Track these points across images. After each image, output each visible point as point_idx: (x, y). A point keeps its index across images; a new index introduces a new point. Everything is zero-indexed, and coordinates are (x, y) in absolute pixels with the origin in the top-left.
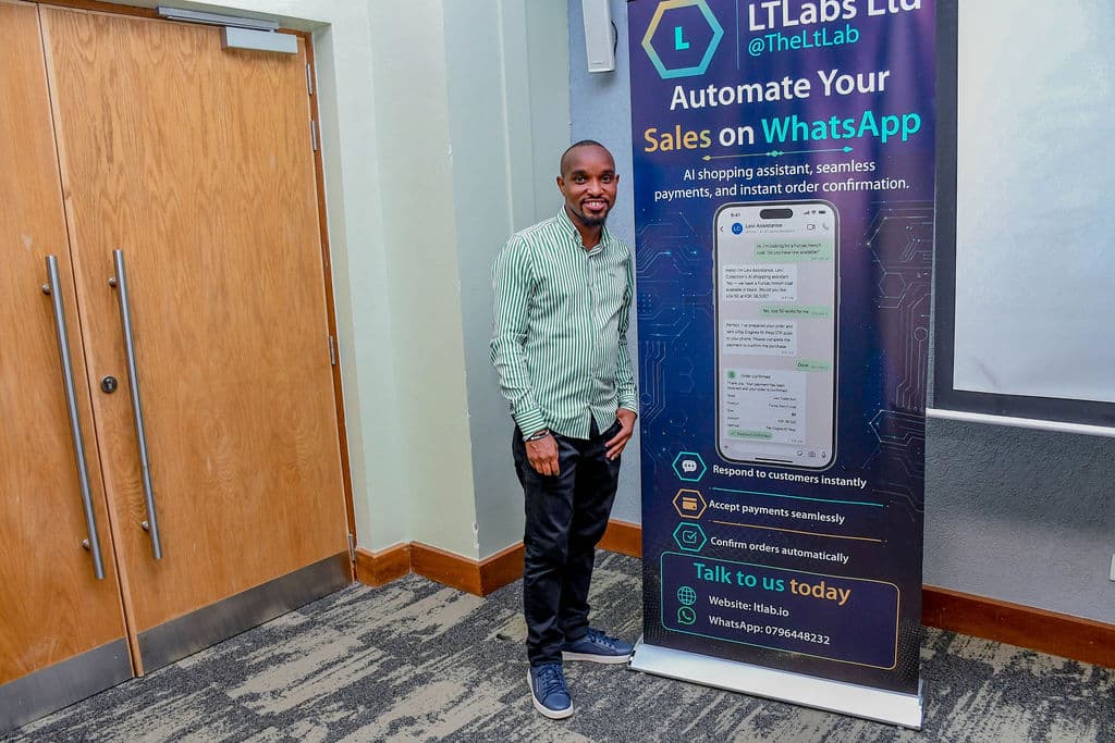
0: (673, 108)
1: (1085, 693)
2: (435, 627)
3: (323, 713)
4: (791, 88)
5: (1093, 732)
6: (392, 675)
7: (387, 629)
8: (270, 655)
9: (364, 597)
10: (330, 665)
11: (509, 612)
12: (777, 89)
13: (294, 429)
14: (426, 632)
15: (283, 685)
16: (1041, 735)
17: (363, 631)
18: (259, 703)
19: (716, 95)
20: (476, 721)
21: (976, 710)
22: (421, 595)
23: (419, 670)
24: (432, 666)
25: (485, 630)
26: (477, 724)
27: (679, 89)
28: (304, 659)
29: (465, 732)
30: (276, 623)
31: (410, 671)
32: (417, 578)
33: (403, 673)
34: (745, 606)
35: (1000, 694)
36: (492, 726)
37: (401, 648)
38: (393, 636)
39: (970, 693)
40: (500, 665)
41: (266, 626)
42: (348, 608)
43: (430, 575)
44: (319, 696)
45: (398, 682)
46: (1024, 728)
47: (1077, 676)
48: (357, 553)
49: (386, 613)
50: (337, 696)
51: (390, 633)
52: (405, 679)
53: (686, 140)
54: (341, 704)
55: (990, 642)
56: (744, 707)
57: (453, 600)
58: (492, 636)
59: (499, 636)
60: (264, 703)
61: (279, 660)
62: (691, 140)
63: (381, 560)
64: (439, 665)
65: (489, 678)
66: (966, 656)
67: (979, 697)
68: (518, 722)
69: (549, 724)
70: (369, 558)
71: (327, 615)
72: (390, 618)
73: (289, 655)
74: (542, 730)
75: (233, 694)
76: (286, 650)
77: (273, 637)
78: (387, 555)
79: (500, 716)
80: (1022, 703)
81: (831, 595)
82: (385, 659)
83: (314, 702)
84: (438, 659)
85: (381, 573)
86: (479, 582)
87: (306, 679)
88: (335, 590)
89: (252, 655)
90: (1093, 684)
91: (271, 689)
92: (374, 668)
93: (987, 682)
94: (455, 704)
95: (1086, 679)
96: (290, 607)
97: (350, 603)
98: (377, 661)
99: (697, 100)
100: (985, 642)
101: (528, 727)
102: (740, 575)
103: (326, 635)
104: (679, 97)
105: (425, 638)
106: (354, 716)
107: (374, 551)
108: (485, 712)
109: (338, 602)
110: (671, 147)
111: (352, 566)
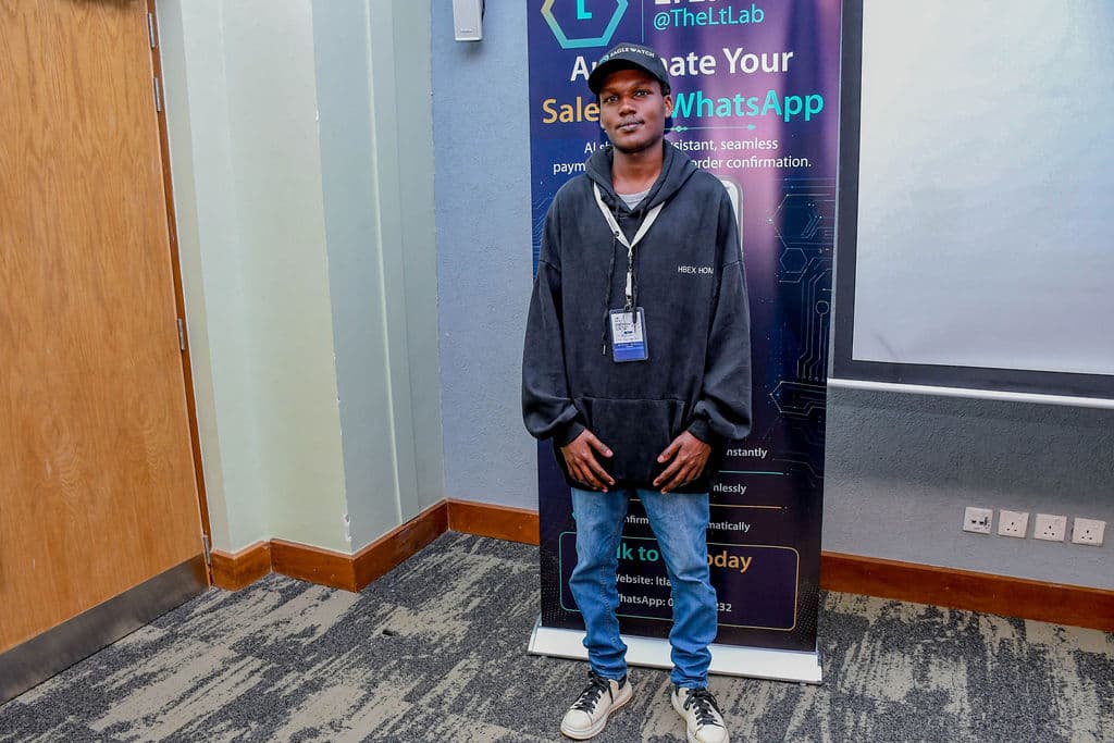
0: (573, 79)
1: (949, 633)
2: (313, 630)
3: (211, 735)
4: (697, 64)
5: (964, 667)
6: (279, 684)
7: (260, 635)
8: (131, 677)
9: (225, 603)
10: (206, 681)
11: (388, 606)
12: (682, 65)
13: (142, 423)
14: (304, 634)
15: (157, 709)
16: (924, 676)
17: (232, 641)
18: (132, 732)
20: (386, 723)
21: (863, 660)
22: (288, 595)
23: (308, 676)
24: (320, 670)
25: (370, 627)
26: (387, 728)
27: (580, 60)
28: (173, 676)
29: (375, 737)
30: (130, 639)
31: (298, 678)
32: (280, 577)
33: (290, 682)
34: (647, 581)
35: (880, 643)
36: (403, 728)
37: (284, 655)
38: (269, 642)
39: (854, 646)
40: (395, 662)
41: (119, 645)
42: (210, 616)
43: (296, 574)
44: (201, 716)
45: (288, 692)
46: (908, 671)
47: (938, 619)
48: (213, 556)
49: (255, 618)
50: (223, 714)
51: (264, 639)
52: (295, 687)
53: (587, 112)
54: (230, 722)
55: (859, 596)
56: (653, 681)
57: (325, 598)
58: (378, 631)
59: (386, 632)
60: (139, 732)
61: (144, 681)
62: (592, 112)
63: (242, 561)
64: (328, 668)
65: (386, 677)
66: (842, 612)
67: (863, 650)
68: (430, 721)
69: (464, 719)
70: (227, 560)
71: (189, 626)
72: (261, 623)
73: (154, 675)
74: (457, 727)
75: (98, 726)
76: (149, 669)
77: (130, 656)
78: (247, 555)
79: (409, 716)
80: (901, 649)
81: (733, 564)
82: (266, 668)
83: (196, 724)
84: (325, 662)
85: (241, 574)
86: (353, 576)
87: (182, 699)
88: (189, 597)
89: (109, 679)
90: (953, 625)
91: (144, 713)
92: (256, 679)
93: (867, 633)
94: (358, 708)
95: (946, 621)
96: (140, 620)
97: (212, 610)
98: (258, 671)
100: (855, 596)
101: (442, 725)
102: (641, 550)
103: (192, 648)
104: (580, 68)
105: (305, 641)
106: (248, 735)
107: (233, 552)
108: (392, 713)
109: (196, 611)
110: (571, 119)
111: (208, 570)
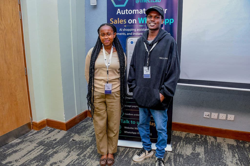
0: (117, 14)
1: (200, 140)
2: (56, 139)
3: (31, 164)
5: (203, 147)
6: (48, 152)
7: (43, 141)
8: (13, 151)
9: (36, 133)
10: (30, 151)
11: (74, 134)
12: (142, 11)
13: (16, 92)
14: (54, 140)
15: (18, 158)
16: (194, 150)
17: (37, 142)
18: (12, 164)
19: (128, 12)
20: (72, 161)
21: (181, 146)
22: (50, 132)
23: (55, 150)
24: (57, 149)
25: (69, 139)
26: (73, 162)
27: (119, 10)
28: (23, 151)
29: (70, 164)
30: (13, 142)
31: (52, 151)
32: (48, 127)
33: (50, 151)
34: (133, 128)
35: (185, 142)
36: (76, 162)
37: (49, 145)
38: (46, 142)
39: (179, 143)
40: (75, 147)
41: (10, 143)
42: (32, 136)
43: (52, 126)
44: (29, 160)
45: (50, 154)
46: (191, 149)
47: (198, 137)
48: (33, 122)
49: (42, 137)
50: (34, 159)
51: (44, 142)
52: (51, 153)
53: (120, 22)
54: (36, 161)
55: (180, 132)
56: (134, 151)
57: (59, 132)
58: (71, 140)
59: (73, 140)
60: (14, 164)
61: (16, 152)
62: (121, 22)
63: (39, 124)
64: (59, 148)
65: (73, 150)
66: (176, 135)
67: (181, 144)
68: (83, 160)
69: (90, 160)
70: (36, 123)
71: (27, 139)
72: (44, 138)
73: (18, 150)
74: (89, 162)
75: (4, 162)
76: (17, 149)
77: (12, 146)
78: (41, 122)
79: (78, 159)
80: (189, 144)
81: (152, 124)
82: (45, 148)
83: (28, 161)
84: (59, 147)
85: (39, 127)
86: (65, 127)
87: (24, 156)
88: (27, 132)
89: (7, 151)
90: (201, 138)
91: (15, 159)
92: (42, 151)
93: (182, 140)
94: (66, 157)
95: (199, 137)
96: (15, 138)
97: (32, 135)
98: (43, 149)
99: (123, 12)
100: (179, 132)
101: (85, 161)
102: (131, 121)
103: (28, 144)
104: (119, 11)
105: (54, 142)
106: (40, 164)
107: (38, 122)
108: (74, 158)
109: (29, 135)
110: (116, 23)
111: (32, 126)
